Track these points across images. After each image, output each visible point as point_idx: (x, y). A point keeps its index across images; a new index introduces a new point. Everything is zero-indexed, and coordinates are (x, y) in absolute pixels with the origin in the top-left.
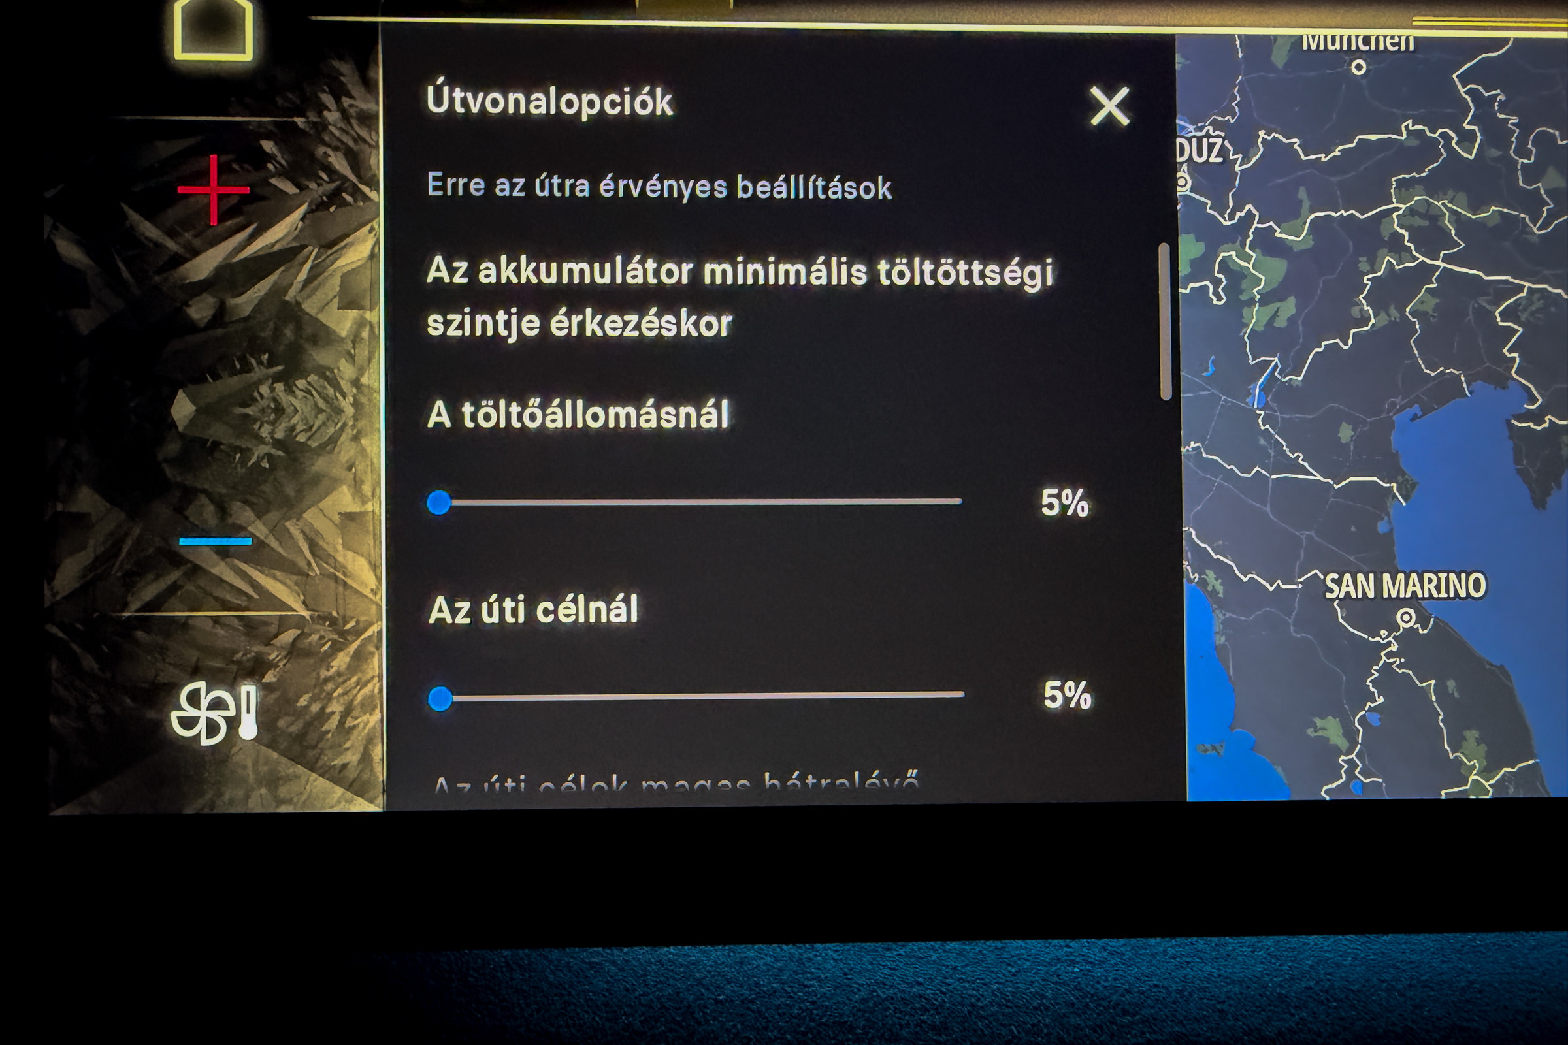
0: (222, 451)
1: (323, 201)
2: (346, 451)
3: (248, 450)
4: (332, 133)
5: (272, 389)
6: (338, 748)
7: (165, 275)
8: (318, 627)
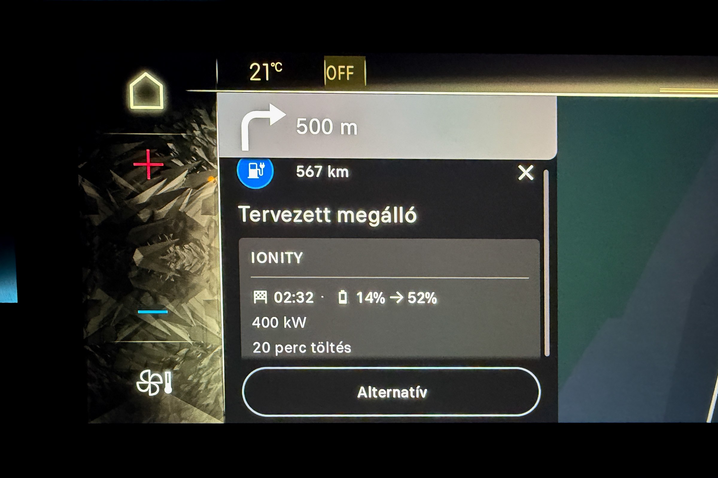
0: (154, 274)
1: (194, 169)
2: (206, 274)
3: (165, 274)
4: (197, 140)
5: (175, 248)
6: (205, 397)
7: (129, 200)
8: (196, 347)
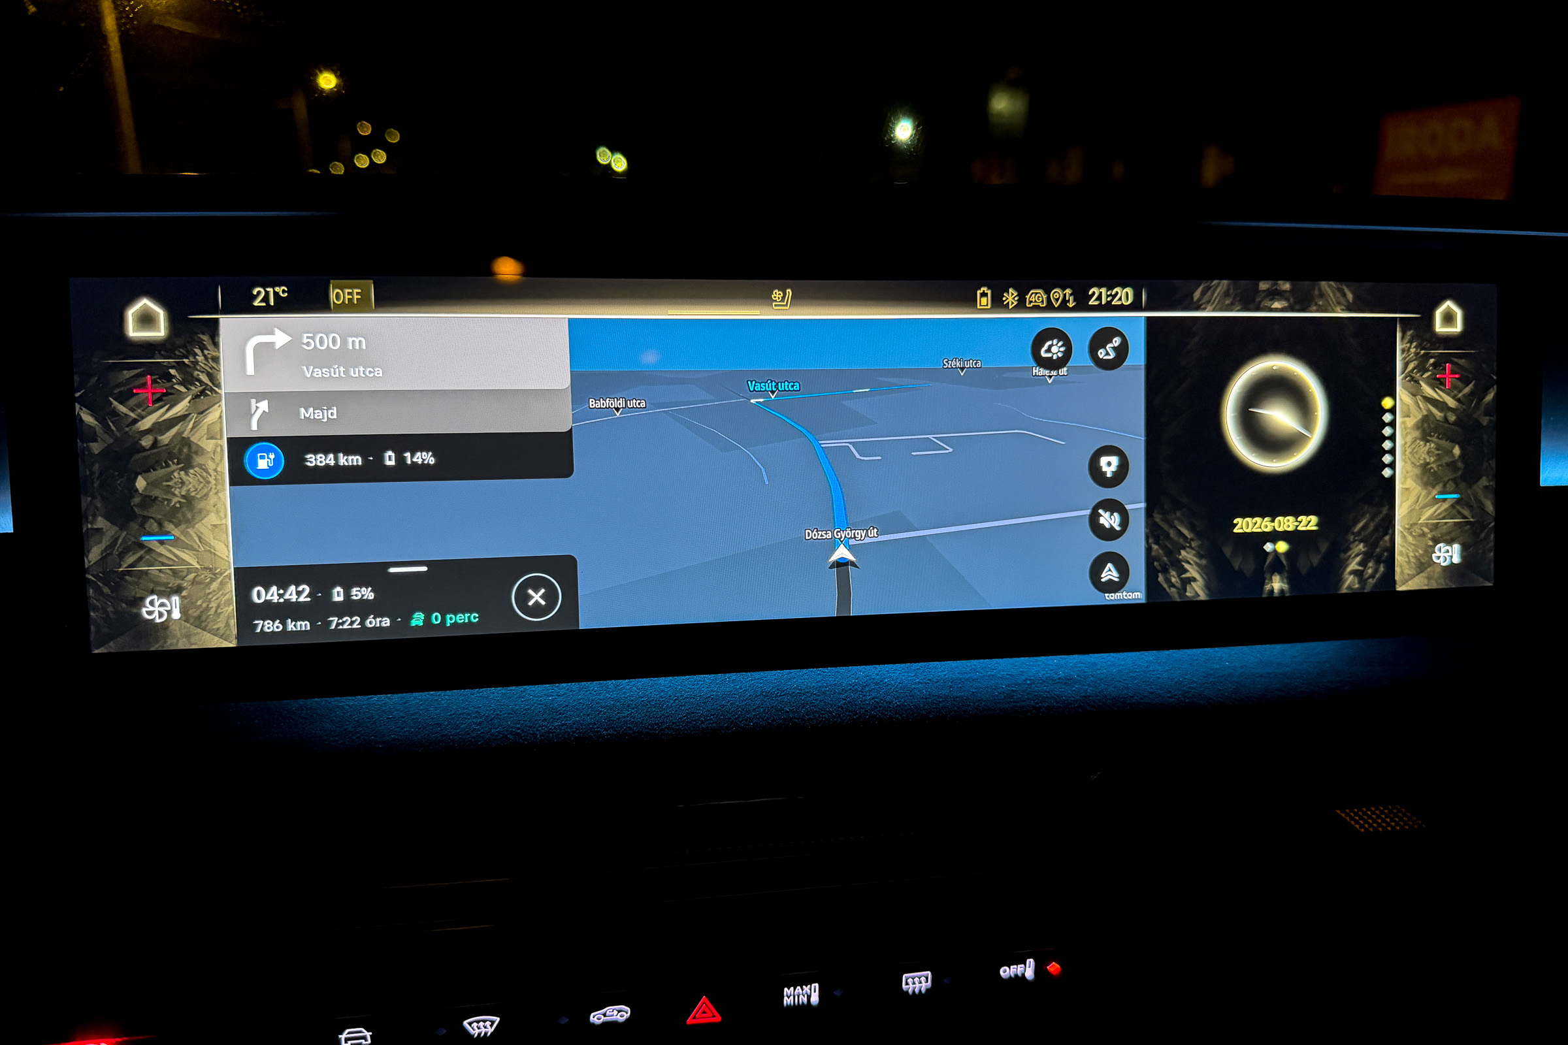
0: (158, 501)
1: (198, 395)
2: (212, 499)
3: (170, 500)
4: (200, 366)
5: (179, 474)
6: (215, 621)
7: (130, 428)
8: (203, 572)
